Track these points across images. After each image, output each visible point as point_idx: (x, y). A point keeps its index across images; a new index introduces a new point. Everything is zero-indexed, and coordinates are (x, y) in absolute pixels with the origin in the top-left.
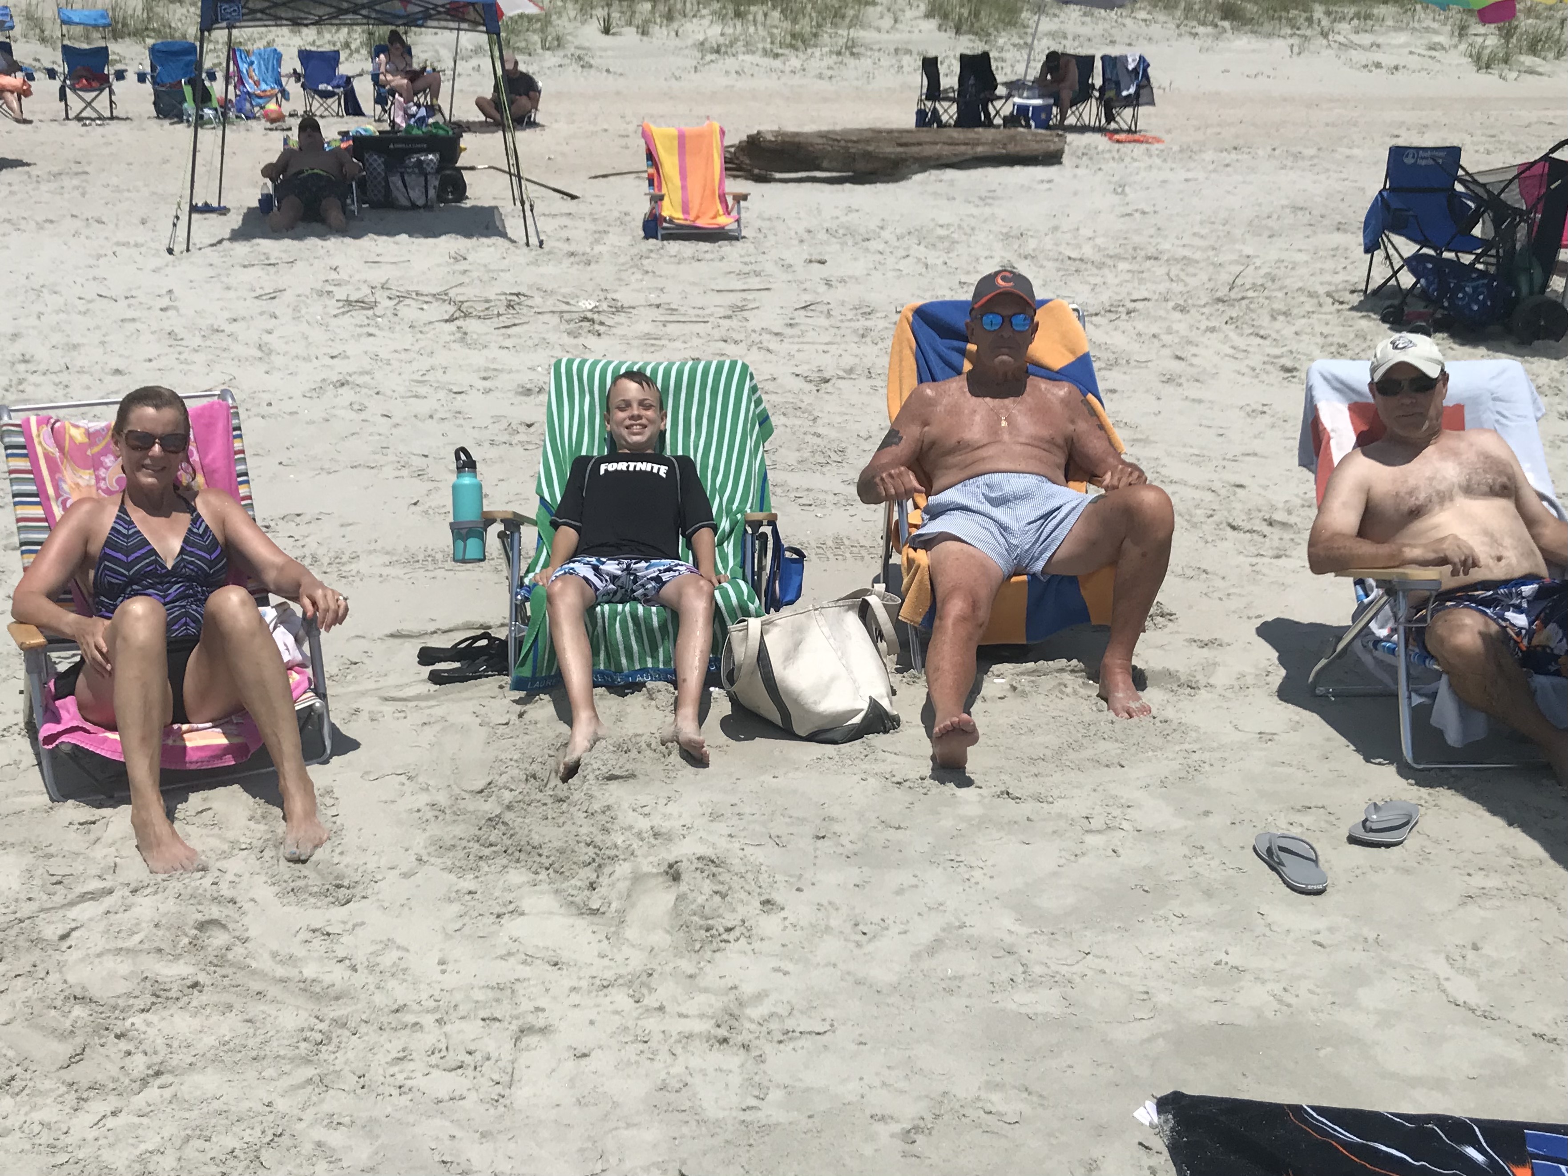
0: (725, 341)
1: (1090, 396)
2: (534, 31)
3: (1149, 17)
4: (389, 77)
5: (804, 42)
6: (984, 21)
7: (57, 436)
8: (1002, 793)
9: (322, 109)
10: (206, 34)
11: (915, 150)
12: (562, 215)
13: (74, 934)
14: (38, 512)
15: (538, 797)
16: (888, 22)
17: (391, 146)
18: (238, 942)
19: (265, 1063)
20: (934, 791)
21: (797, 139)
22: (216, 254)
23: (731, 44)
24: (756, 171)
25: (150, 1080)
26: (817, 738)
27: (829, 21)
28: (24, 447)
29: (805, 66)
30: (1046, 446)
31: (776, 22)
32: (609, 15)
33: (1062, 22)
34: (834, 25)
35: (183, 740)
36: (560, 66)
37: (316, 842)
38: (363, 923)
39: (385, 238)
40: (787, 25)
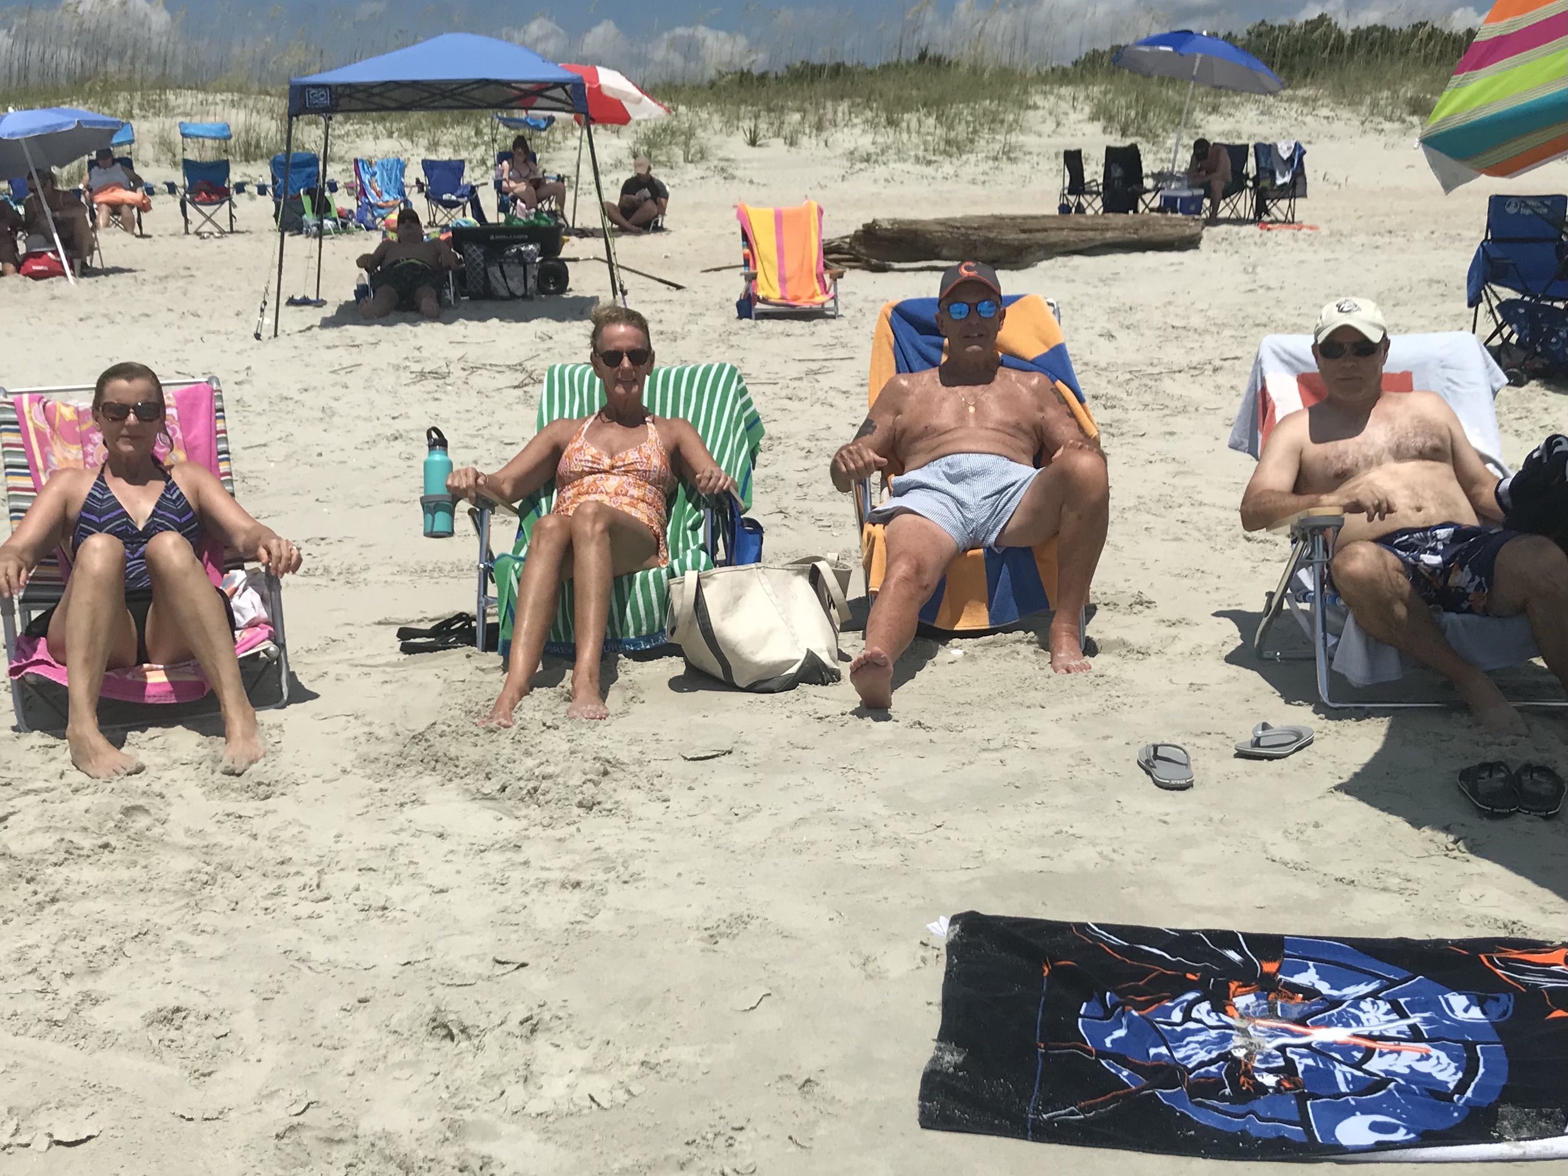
0: (790, 399)
1: (1059, 383)
2: (676, 144)
3: (1332, 114)
4: (512, 184)
5: (958, 148)
6: (1152, 123)
7: (48, 412)
8: (915, 723)
9: (446, 219)
10: (294, 119)
11: (1039, 236)
12: (661, 301)
13: (11, 818)
14: (28, 483)
15: (471, 729)
16: (1050, 125)
17: (492, 238)
18: (157, 824)
19: (151, 894)
20: (851, 723)
21: (914, 227)
22: (304, 339)
23: (883, 152)
24: (874, 261)
25: (47, 905)
26: (757, 688)
27: (986, 126)
28: (16, 423)
29: (959, 171)
30: (1011, 431)
31: (932, 130)
32: (756, 126)
33: (1237, 122)
34: (992, 130)
35: (145, 677)
36: (702, 178)
37: (253, 758)
38: (275, 811)
39: (475, 323)
40: (940, 131)
